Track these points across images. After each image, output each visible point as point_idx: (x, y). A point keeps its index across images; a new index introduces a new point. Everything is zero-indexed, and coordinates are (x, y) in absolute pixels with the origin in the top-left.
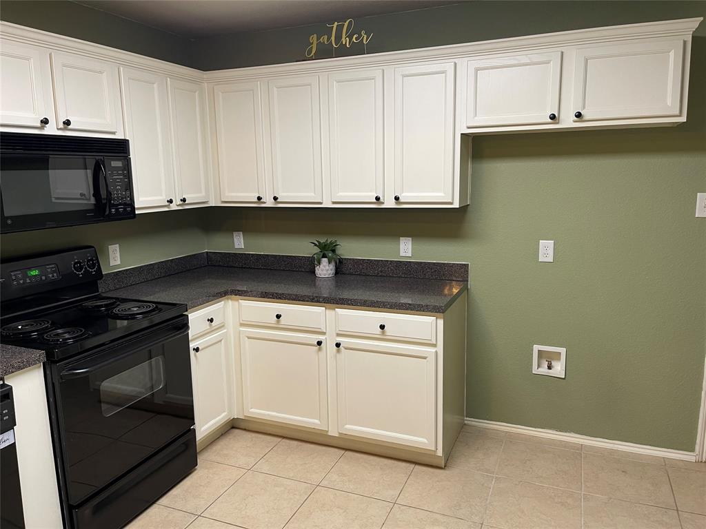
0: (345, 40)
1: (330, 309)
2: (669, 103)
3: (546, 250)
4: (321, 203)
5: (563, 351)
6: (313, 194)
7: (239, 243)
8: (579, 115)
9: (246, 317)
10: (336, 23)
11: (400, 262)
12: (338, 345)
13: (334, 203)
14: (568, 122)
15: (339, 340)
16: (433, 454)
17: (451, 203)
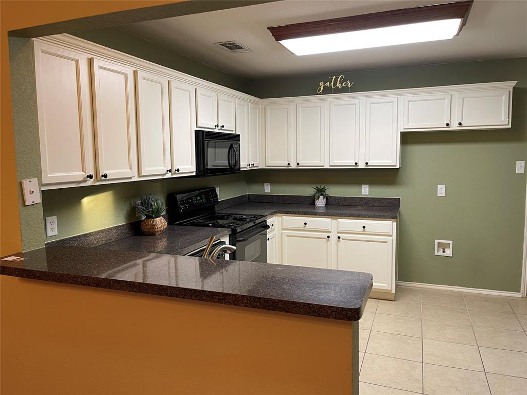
0: (339, 85)
1: (334, 219)
2: (503, 119)
3: (441, 190)
4: (323, 166)
5: (451, 242)
6: (319, 162)
7: (267, 189)
8: (460, 124)
9: (286, 225)
10: (334, 77)
11: (363, 198)
12: (339, 238)
13: (331, 166)
14: (454, 127)
15: (339, 235)
16: (390, 292)
17: (395, 166)
